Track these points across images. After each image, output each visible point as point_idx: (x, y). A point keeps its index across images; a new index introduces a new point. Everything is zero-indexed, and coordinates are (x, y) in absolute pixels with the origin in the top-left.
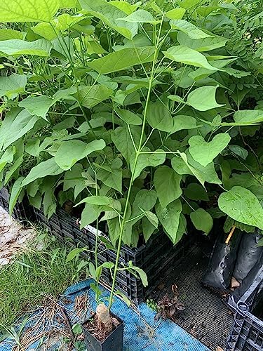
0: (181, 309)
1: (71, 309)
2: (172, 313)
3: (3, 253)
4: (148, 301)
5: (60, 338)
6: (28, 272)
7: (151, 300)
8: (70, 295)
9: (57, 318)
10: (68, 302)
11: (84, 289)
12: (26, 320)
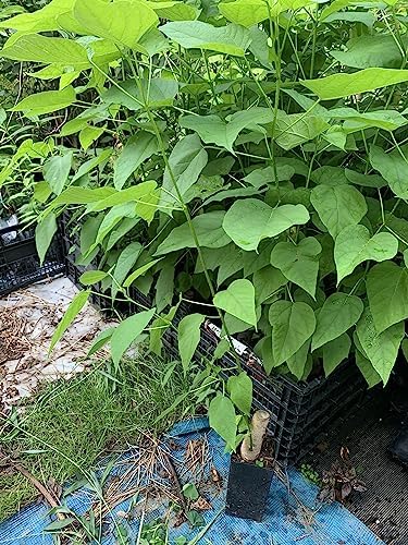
0: (359, 489)
1: (180, 458)
2: (345, 493)
3: (74, 353)
4: (303, 466)
5: (164, 501)
6: (114, 389)
7: (309, 467)
8: (180, 436)
9: (159, 469)
10: (176, 447)
11: (201, 431)
12: (110, 464)
